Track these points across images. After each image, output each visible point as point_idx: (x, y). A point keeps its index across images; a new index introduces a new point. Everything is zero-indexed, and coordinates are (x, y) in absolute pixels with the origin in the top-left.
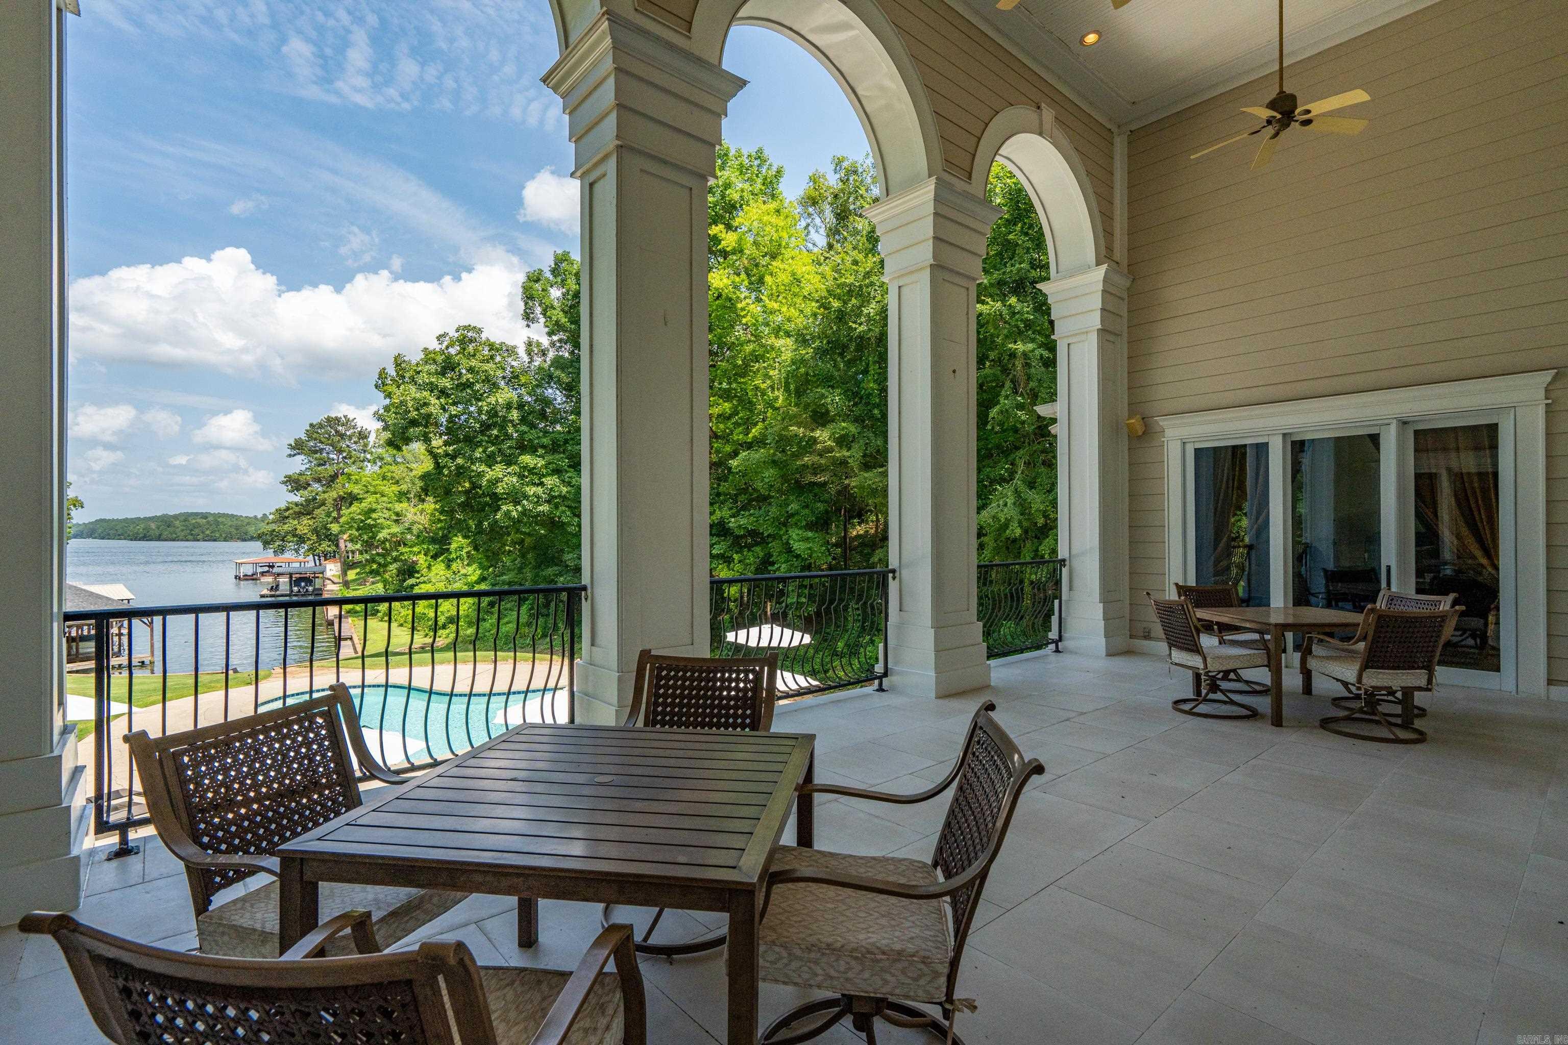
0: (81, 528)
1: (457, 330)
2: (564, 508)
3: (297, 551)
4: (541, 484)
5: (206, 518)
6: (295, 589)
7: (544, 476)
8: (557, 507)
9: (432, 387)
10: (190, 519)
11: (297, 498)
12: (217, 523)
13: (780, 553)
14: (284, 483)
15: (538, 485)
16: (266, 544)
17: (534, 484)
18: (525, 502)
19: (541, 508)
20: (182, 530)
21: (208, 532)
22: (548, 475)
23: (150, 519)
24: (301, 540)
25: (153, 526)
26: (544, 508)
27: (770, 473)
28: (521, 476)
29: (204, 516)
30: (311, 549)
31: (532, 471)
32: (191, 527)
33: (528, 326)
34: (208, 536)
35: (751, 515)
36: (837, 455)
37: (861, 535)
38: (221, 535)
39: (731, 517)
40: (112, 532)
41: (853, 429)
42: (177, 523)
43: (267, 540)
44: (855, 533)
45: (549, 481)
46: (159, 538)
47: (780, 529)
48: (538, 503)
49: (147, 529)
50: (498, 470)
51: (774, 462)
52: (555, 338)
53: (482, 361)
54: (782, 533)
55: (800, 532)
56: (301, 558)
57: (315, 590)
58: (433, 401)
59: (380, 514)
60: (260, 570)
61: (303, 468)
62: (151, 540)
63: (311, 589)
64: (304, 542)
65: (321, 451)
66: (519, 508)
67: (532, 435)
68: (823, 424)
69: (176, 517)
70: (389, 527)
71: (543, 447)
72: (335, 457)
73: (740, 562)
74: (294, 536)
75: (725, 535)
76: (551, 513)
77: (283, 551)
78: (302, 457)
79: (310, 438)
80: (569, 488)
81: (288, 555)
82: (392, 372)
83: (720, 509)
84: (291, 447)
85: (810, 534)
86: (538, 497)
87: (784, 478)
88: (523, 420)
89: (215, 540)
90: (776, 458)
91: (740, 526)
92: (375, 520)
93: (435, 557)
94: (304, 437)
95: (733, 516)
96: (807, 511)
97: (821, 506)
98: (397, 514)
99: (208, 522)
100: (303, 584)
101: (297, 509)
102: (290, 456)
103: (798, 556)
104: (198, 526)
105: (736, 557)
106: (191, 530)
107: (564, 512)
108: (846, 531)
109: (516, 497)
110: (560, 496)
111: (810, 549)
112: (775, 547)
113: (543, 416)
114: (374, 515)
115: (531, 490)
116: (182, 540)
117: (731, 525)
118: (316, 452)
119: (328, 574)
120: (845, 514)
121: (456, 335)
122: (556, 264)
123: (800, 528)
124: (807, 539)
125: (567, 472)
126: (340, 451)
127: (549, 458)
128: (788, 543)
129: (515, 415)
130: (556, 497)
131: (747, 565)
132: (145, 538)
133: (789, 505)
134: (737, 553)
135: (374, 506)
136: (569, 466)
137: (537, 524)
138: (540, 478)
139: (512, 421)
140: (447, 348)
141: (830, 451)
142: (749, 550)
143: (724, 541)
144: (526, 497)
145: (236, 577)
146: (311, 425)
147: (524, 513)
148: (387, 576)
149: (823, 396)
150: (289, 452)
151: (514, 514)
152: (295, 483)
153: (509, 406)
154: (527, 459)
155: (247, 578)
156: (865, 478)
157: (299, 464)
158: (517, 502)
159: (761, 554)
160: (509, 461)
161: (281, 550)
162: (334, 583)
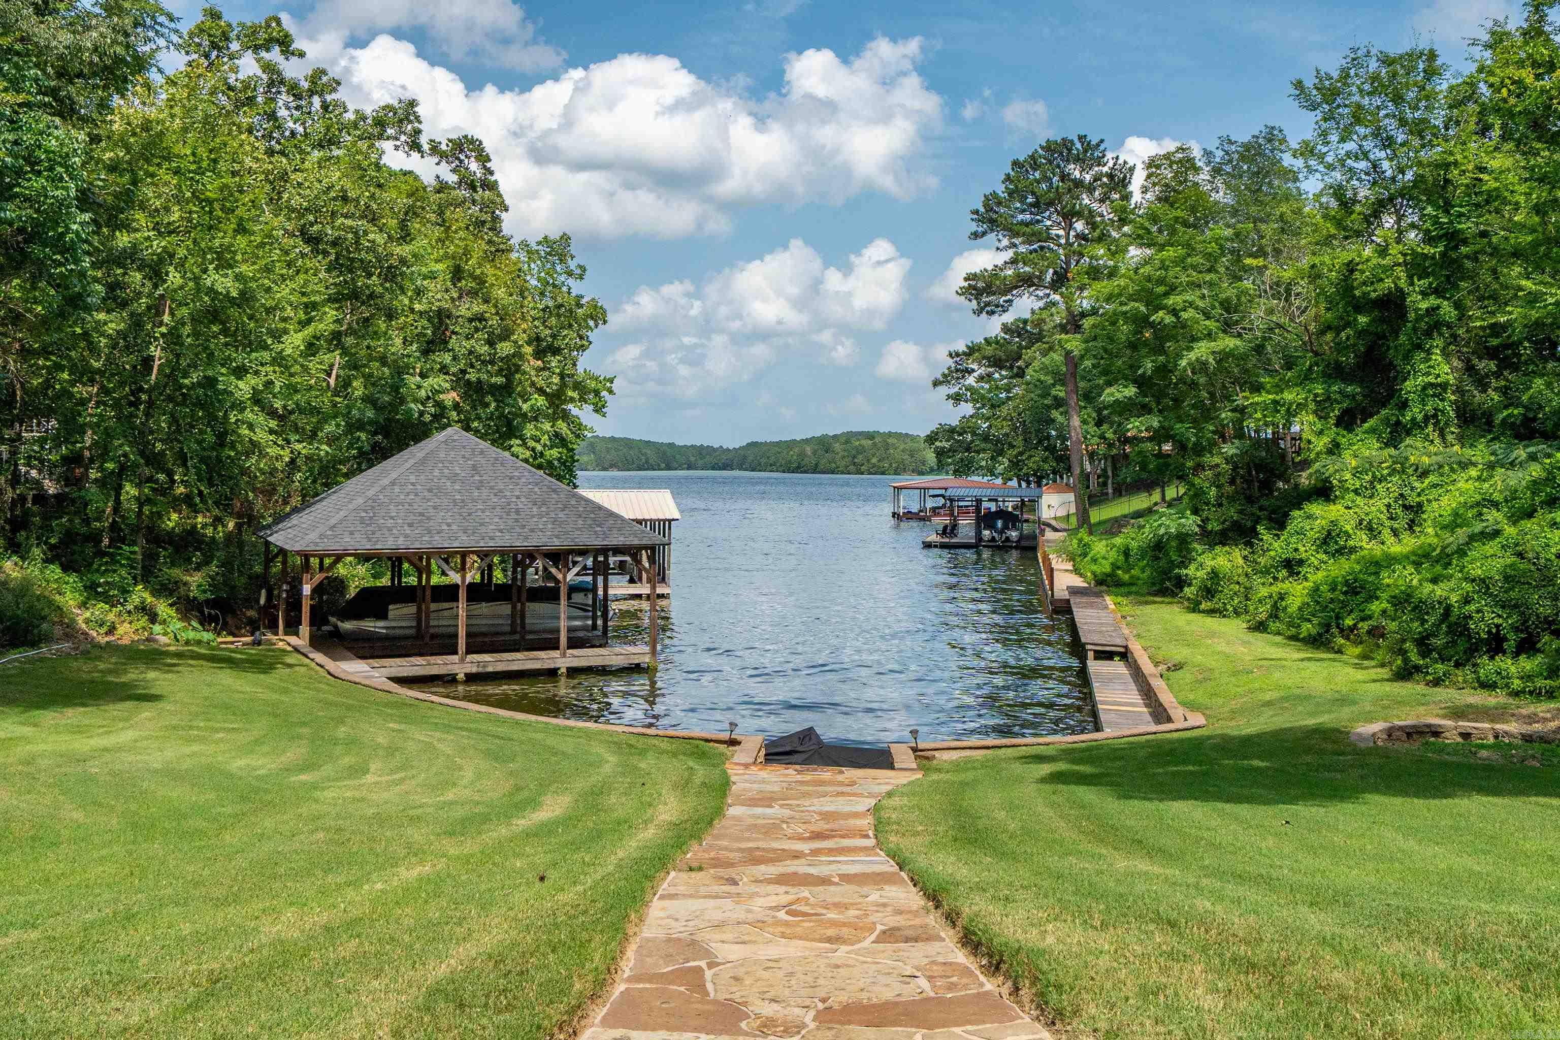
0: (730, 456)
3: (991, 469)
5: (872, 438)
6: (986, 533)
10: (853, 440)
12: (887, 447)
14: (967, 296)
20: (843, 457)
21: (874, 460)
23: (807, 441)
25: (808, 450)
29: (870, 436)
32: (854, 452)
34: (874, 466)
38: (891, 465)
40: (763, 461)
42: (837, 446)
46: (815, 470)
49: (803, 456)
57: (1021, 538)
60: (930, 504)
62: (805, 472)
63: (1014, 534)
64: (1003, 453)
69: (836, 437)
72: (1061, 232)
77: (968, 472)
79: (1014, 192)
84: (979, 216)
89: (883, 473)
92: (1174, 312)
93: (1347, 421)
98: (1227, 306)
99: (875, 444)
100: (1000, 524)
102: (976, 238)
106: (854, 457)
116: (842, 473)
119: (1046, 514)
132: (799, 469)
145: (894, 514)
146: (1016, 164)
148: (1202, 480)
150: (974, 227)
152: (986, 291)
155: (909, 516)
162: (1055, 530)
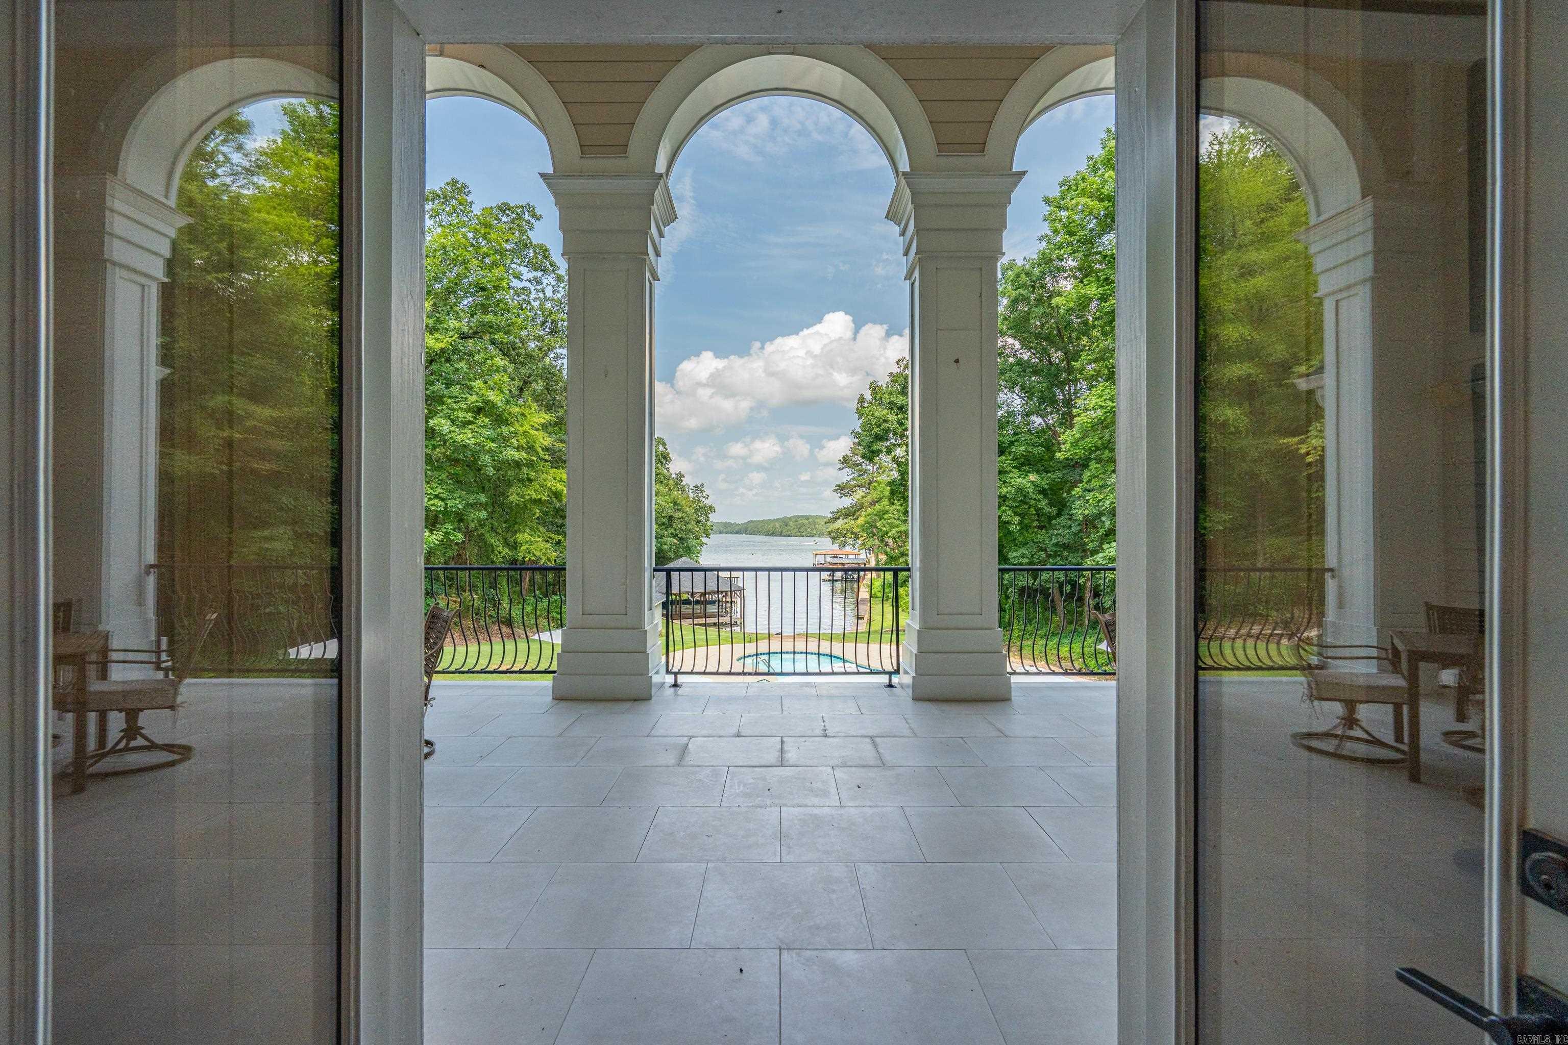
3: (853, 545)
5: (808, 519)
9: (891, 405)
10: (799, 520)
11: (847, 502)
12: (814, 522)
14: (836, 490)
16: (834, 539)
21: (808, 530)
23: (776, 520)
24: (857, 536)
25: (778, 525)
30: (863, 545)
32: (799, 526)
34: (808, 532)
42: (791, 523)
43: (835, 536)
46: (781, 535)
49: (774, 527)
56: (856, 551)
59: (891, 515)
60: (829, 560)
61: (849, 478)
62: (776, 536)
64: (858, 538)
65: (861, 464)
69: (790, 519)
70: (897, 526)
72: (871, 468)
74: (852, 533)
78: (847, 469)
79: (853, 454)
81: (848, 549)
82: (868, 396)
84: (841, 462)
94: (849, 453)
101: (844, 512)
102: (840, 469)
104: (803, 525)
114: (886, 516)
118: (857, 465)
126: (874, 463)
132: (773, 534)
135: (887, 508)
150: (840, 466)
152: (843, 489)
157: (846, 476)
161: (843, 545)
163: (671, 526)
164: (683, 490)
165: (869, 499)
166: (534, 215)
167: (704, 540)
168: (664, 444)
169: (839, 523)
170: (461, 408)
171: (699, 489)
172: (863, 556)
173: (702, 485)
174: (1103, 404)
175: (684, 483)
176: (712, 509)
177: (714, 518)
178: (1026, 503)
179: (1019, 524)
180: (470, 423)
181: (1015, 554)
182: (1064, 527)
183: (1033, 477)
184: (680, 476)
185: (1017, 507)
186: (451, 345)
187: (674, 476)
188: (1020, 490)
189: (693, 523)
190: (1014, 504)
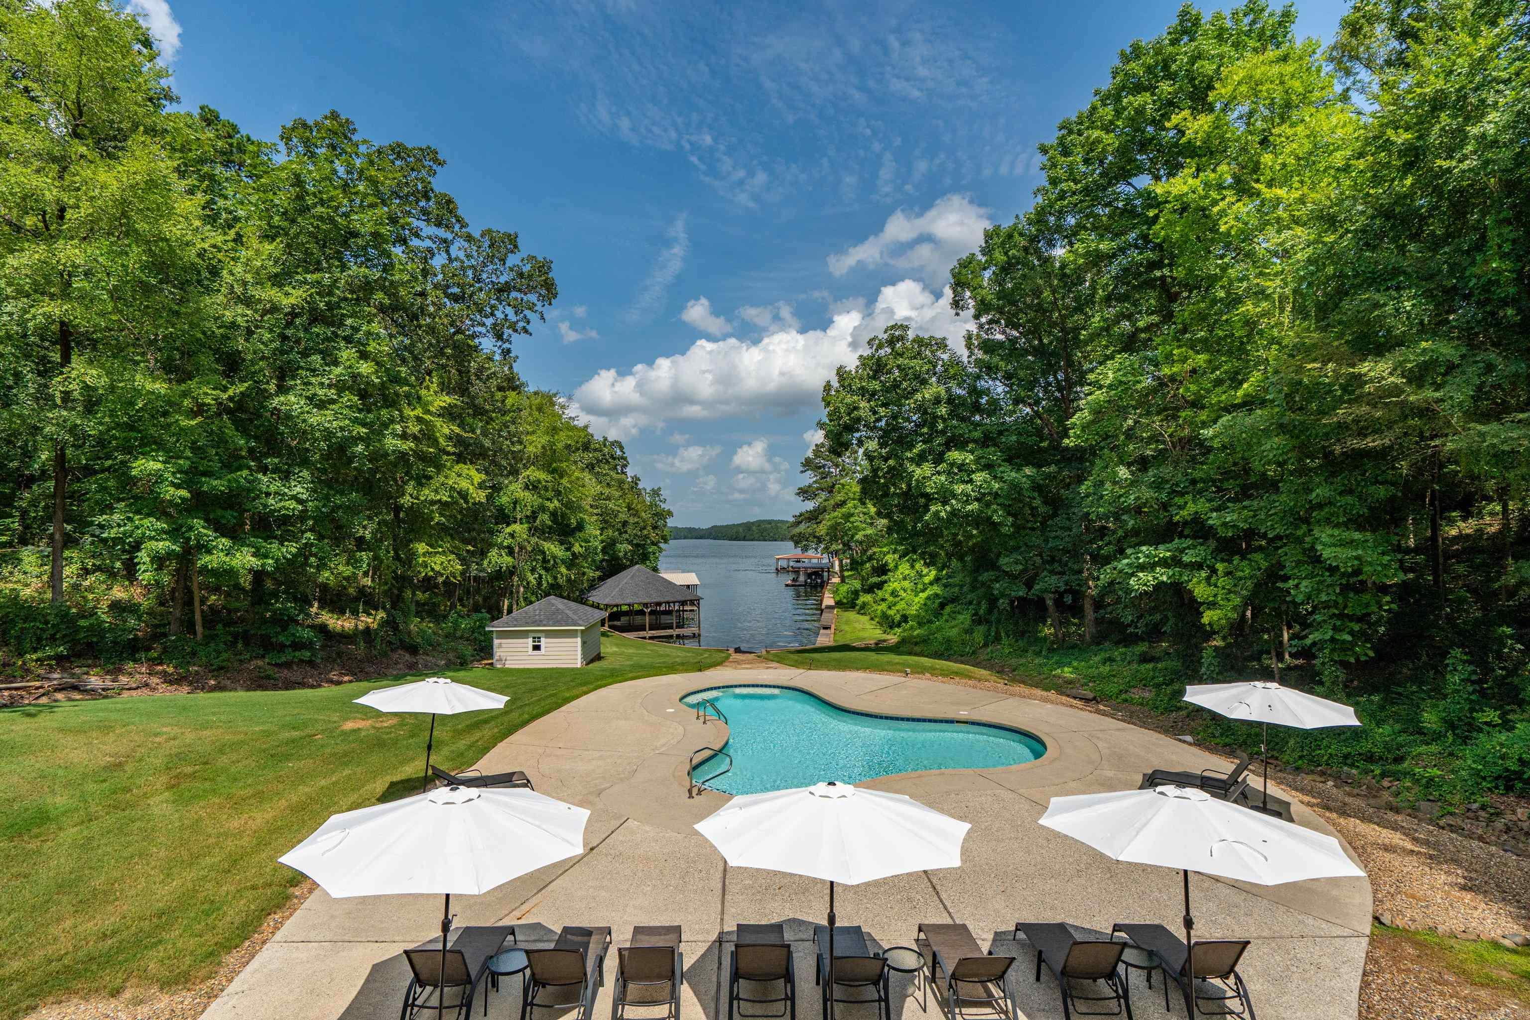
0: (674, 532)
1: (885, 332)
2: (995, 507)
3: (816, 549)
4: (971, 481)
5: (770, 524)
6: (808, 582)
7: (973, 472)
8: (988, 505)
9: (863, 391)
11: (810, 505)
13: (1299, 563)
14: (798, 494)
15: (967, 482)
16: (797, 543)
17: (963, 482)
18: (954, 502)
19: (969, 507)
20: (756, 533)
21: (771, 534)
22: (978, 470)
24: (819, 540)
25: (742, 530)
26: (974, 506)
27: (1275, 443)
28: (949, 473)
30: (826, 548)
31: (962, 467)
32: (762, 531)
33: (957, 314)
35: (1245, 507)
36: (1411, 398)
37: (1468, 535)
39: (1212, 510)
41: (1447, 350)
43: (798, 540)
44: (1454, 532)
45: (978, 477)
47: (1297, 527)
48: (967, 502)
49: (736, 532)
50: (927, 469)
51: (1281, 426)
52: (983, 320)
53: (911, 358)
54: (1300, 533)
55: (1336, 532)
56: (819, 555)
58: (863, 404)
59: (857, 518)
60: (791, 564)
61: (811, 481)
62: (739, 540)
65: (824, 466)
66: (948, 508)
67: (963, 429)
68: (1380, 350)
70: (864, 529)
71: (975, 441)
72: (834, 470)
73: (1228, 574)
74: (815, 537)
75: (1206, 538)
76: (982, 512)
77: (806, 550)
78: (811, 472)
79: (817, 456)
80: (1002, 484)
81: (811, 553)
82: (835, 384)
83: (1194, 502)
84: (804, 466)
85: (1357, 536)
86: (968, 496)
87: (1304, 450)
88: (952, 414)
90: (1285, 420)
91: (1225, 524)
94: (811, 456)
95: (1217, 509)
96: (1349, 499)
97: (1382, 492)
99: (772, 527)
100: (813, 577)
101: (807, 515)
102: (802, 472)
103: (1333, 570)
104: (765, 530)
105: (1220, 567)
107: (995, 511)
108: (1435, 528)
109: (945, 496)
110: (990, 494)
111: (1357, 558)
112: (1289, 555)
113: (977, 408)
114: (852, 519)
115: (959, 488)
117: (1211, 522)
118: (820, 468)
119: (836, 569)
120: (1432, 503)
121: (885, 336)
122: (986, 242)
123: (1337, 526)
124: (1351, 543)
125: (1000, 465)
126: (837, 466)
127: (979, 452)
128: (1313, 548)
129: (943, 410)
130: (984, 495)
131: (1241, 579)
132: (737, 539)
133: (1312, 491)
134: (1223, 560)
135: (852, 510)
136: (1003, 461)
137: (968, 524)
138: (969, 475)
139: (942, 417)
140: (877, 350)
141: (1396, 390)
142: (1243, 558)
143: (1201, 545)
144: (954, 496)
147: (954, 513)
149: (1376, 305)
150: (802, 469)
151: (943, 514)
152: (805, 493)
153: (937, 401)
154: (955, 455)
156: (1482, 435)
157: (809, 478)
158: (945, 503)
159: (1264, 565)
160: (939, 459)
161: (805, 549)
163: (626, 532)
164: (639, 495)
165: (832, 502)
166: (435, 160)
167: (662, 545)
168: (621, 448)
169: (802, 528)
170: (322, 384)
171: (656, 493)
172: (825, 561)
173: (659, 489)
174: (1124, 379)
175: (640, 486)
176: (670, 513)
177: (671, 522)
178: (1020, 501)
179: (1012, 525)
180: (333, 402)
181: (1007, 560)
182: (1061, 528)
183: (1028, 471)
184: (636, 480)
185: (1010, 506)
186: (307, 302)
187: (630, 480)
188: (1015, 486)
189: (649, 528)
190: (1007, 503)
